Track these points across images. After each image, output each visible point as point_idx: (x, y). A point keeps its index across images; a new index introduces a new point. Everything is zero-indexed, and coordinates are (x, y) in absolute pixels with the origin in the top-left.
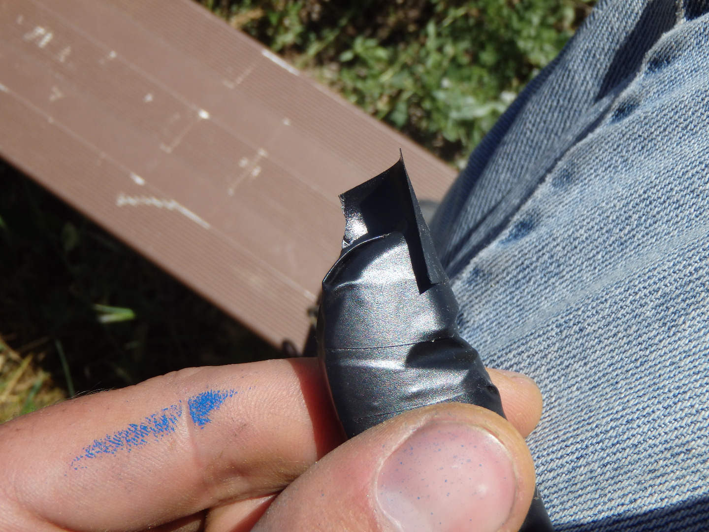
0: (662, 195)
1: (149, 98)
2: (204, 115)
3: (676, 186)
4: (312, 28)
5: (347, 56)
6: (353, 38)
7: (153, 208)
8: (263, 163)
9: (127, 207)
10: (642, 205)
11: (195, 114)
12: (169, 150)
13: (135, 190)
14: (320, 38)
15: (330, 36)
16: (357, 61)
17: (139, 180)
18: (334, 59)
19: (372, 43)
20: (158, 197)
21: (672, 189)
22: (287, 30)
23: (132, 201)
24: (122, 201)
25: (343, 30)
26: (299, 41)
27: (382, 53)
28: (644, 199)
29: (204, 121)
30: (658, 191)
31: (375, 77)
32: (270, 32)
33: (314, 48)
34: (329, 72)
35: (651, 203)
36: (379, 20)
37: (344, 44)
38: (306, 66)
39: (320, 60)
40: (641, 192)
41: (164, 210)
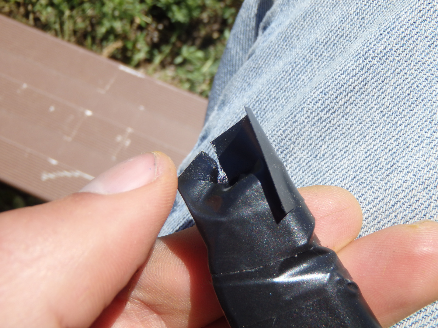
0: (266, 96)
1: (52, 109)
2: (89, 113)
3: (272, 89)
4: (155, 47)
5: (179, 60)
6: (180, 49)
7: (65, 178)
8: (131, 136)
9: (49, 180)
10: (257, 105)
11: (83, 114)
12: (69, 139)
13: (52, 169)
14: (160, 52)
15: (167, 49)
16: (185, 62)
17: (54, 162)
18: (172, 63)
19: (192, 49)
20: (68, 170)
21: (271, 91)
22: (139, 51)
23: (52, 176)
24: (45, 177)
25: (174, 44)
26: (148, 57)
27: (200, 54)
28: (257, 101)
29: (89, 117)
30: (264, 94)
31: (198, 69)
32: (129, 54)
33: (158, 59)
34: (170, 72)
35: (261, 102)
36: (195, 34)
37: (176, 53)
38: (155, 70)
39: (163, 65)
40: (255, 97)
41: (73, 178)
